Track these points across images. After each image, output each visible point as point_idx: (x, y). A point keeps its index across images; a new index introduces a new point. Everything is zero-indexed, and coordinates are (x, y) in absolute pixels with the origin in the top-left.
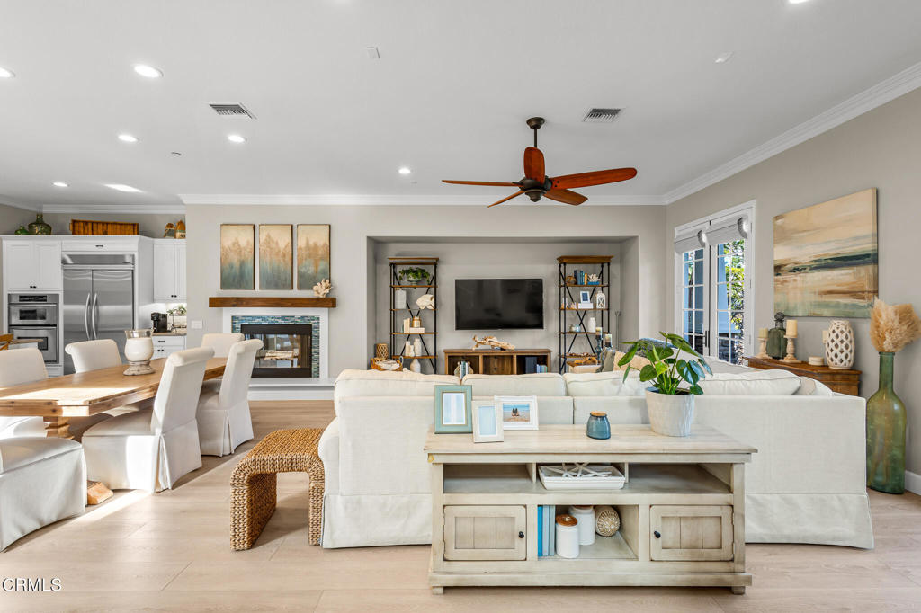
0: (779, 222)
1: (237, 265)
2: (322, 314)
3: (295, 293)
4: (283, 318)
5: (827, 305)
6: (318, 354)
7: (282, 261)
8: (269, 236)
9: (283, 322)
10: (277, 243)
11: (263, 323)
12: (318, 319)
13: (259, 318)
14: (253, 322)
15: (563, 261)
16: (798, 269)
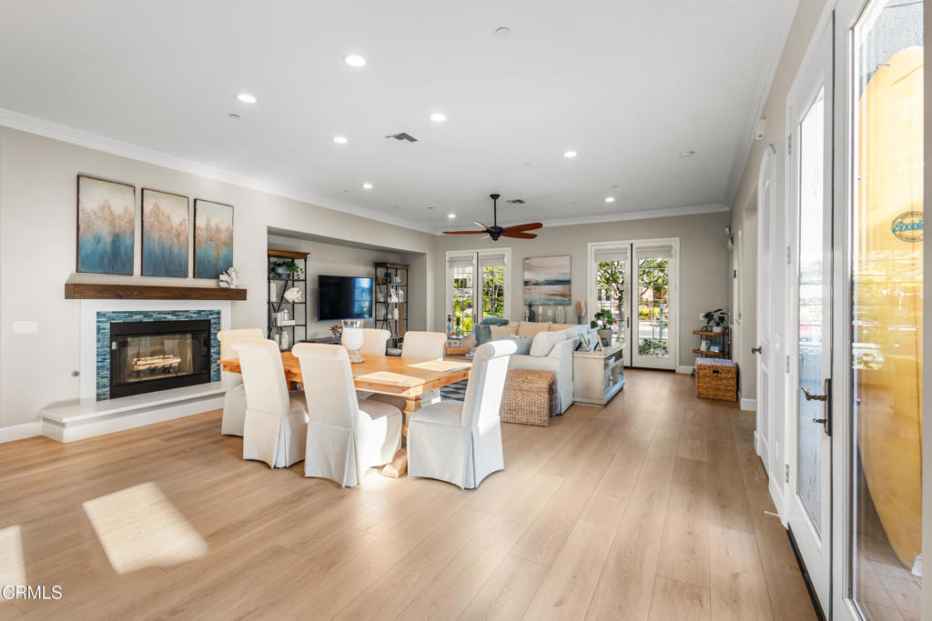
0: (527, 261)
1: (108, 239)
2: (224, 307)
3: (190, 282)
4: (173, 313)
6: (219, 354)
7: (176, 241)
8: (157, 206)
9: (174, 318)
10: (169, 217)
11: (145, 320)
12: (219, 313)
13: (137, 313)
14: (129, 320)
15: (377, 265)
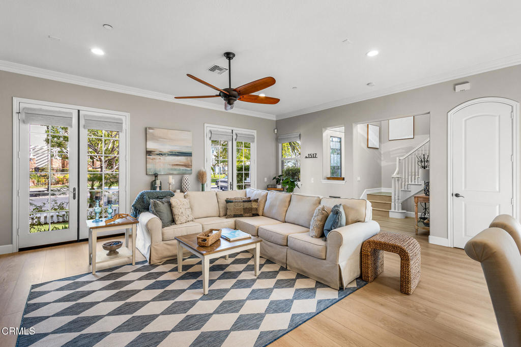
5: (175, 170)
16: (161, 154)
